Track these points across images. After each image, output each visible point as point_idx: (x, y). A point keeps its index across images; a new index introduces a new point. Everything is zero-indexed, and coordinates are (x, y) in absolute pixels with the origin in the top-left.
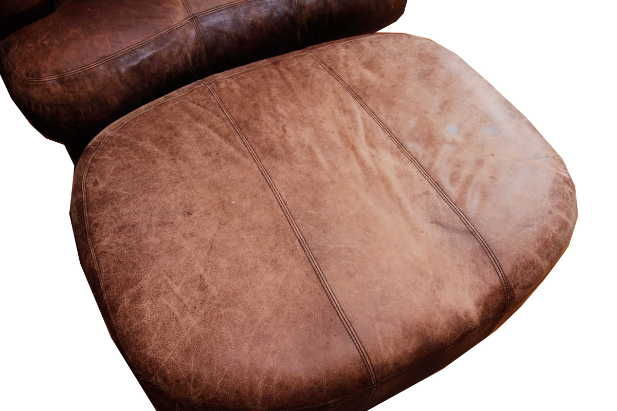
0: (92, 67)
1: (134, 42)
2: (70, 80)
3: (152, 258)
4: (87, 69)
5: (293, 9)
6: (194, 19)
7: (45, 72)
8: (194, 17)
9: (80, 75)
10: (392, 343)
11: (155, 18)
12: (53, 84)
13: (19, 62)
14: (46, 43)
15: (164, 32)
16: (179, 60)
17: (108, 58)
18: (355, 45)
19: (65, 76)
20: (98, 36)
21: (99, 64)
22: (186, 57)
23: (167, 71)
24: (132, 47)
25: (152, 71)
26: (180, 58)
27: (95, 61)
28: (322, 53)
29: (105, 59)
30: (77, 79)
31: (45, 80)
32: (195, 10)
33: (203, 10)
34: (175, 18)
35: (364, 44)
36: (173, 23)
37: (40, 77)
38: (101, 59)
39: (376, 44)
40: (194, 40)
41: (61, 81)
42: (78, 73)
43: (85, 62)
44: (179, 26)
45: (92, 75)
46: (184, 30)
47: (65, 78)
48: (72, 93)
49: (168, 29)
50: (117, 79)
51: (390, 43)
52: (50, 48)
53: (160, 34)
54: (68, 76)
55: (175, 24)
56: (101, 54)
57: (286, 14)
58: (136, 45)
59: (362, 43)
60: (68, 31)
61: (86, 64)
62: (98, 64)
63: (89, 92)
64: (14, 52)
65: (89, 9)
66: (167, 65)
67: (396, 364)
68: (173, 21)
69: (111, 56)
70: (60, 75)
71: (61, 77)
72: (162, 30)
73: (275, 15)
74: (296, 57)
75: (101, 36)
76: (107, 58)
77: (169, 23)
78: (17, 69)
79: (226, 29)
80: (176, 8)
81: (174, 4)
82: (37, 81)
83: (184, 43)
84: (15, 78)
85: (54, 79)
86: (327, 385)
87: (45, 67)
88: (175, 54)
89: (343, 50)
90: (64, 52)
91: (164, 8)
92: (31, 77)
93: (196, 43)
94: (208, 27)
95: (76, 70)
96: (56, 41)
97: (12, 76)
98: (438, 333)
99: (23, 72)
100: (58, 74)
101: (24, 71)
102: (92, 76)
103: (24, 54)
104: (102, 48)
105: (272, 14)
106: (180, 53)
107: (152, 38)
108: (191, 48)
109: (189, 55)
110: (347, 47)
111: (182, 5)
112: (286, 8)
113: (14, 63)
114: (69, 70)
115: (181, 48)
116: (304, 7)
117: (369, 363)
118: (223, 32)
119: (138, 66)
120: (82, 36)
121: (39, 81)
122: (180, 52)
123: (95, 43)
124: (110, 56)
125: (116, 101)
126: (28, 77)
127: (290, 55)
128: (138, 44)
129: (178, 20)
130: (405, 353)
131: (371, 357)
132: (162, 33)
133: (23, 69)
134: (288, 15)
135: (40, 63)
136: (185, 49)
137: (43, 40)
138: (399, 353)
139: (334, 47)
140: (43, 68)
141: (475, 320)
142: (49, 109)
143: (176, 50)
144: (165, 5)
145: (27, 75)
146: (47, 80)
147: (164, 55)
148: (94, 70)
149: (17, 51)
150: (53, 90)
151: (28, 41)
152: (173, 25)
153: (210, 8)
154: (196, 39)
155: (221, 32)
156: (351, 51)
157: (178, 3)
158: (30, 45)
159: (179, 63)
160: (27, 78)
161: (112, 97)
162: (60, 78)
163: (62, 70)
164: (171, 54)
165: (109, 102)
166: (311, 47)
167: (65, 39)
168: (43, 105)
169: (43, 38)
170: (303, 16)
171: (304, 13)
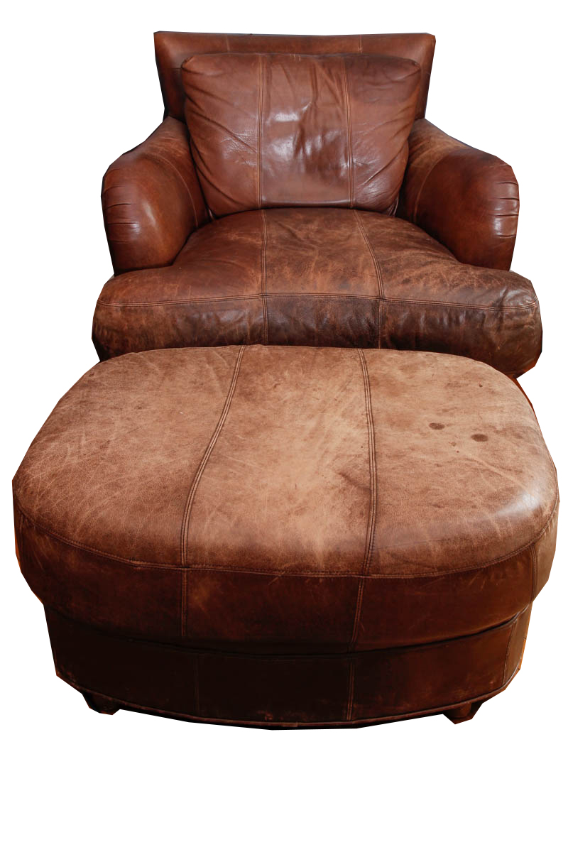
0: (153, 305)
1: (199, 297)
2: (130, 310)
3: (86, 423)
4: (148, 305)
5: (375, 318)
8: (266, 295)
9: (140, 309)
10: (217, 531)
12: (117, 310)
17: (169, 301)
19: (129, 306)
22: (245, 328)
23: (221, 333)
24: (195, 299)
26: (238, 325)
27: (158, 301)
29: (166, 302)
30: (136, 311)
31: (112, 305)
32: (270, 288)
33: (277, 292)
34: (246, 290)
38: (163, 301)
41: (123, 309)
42: (139, 306)
43: (149, 299)
44: (247, 298)
45: (150, 312)
46: (251, 303)
47: (127, 308)
48: (128, 321)
49: (235, 297)
50: (170, 322)
52: (130, 283)
53: (226, 298)
54: (131, 307)
55: (244, 295)
56: (165, 297)
57: (366, 320)
58: (200, 300)
61: (149, 301)
63: (141, 326)
67: (212, 554)
68: (244, 292)
69: (173, 301)
70: (125, 304)
71: (125, 306)
72: (230, 296)
73: (354, 317)
77: (239, 293)
80: (252, 284)
81: (253, 280)
83: (247, 314)
85: (119, 307)
86: (139, 538)
87: (118, 296)
90: (138, 289)
95: (138, 304)
96: (137, 281)
98: (267, 544)
104: (169, 292)
107: (216, 299)
108: (252, 321)
109: (249, 328)
111: (260, 283)
112: (367, 314)
114: (134, 302)
115: (243, 318)
116: (388, 319)
117: (185, 536)
122: (241, 320)
123: (166, 288)
125: (162, 342)
129: (250, 293)
130: (225, 546)
131: (190, 533)
132: (228, 298)
134: (368, 322)
136: (246, 320)
138: (219, 542)
141: (318, 557)
142: (106, 333)
144: (244, 279)
148: (153, 308)
150: (115, 315)
152: (242, 295)
153: (285, 292)
157: (258, 281)
159: (236, 330)
161: (160, 337)
162: (123, 307)
163: (128, 301)
165: (156, 341)
168: (103, 327)
170: (384, 328)
171: (386, 325)
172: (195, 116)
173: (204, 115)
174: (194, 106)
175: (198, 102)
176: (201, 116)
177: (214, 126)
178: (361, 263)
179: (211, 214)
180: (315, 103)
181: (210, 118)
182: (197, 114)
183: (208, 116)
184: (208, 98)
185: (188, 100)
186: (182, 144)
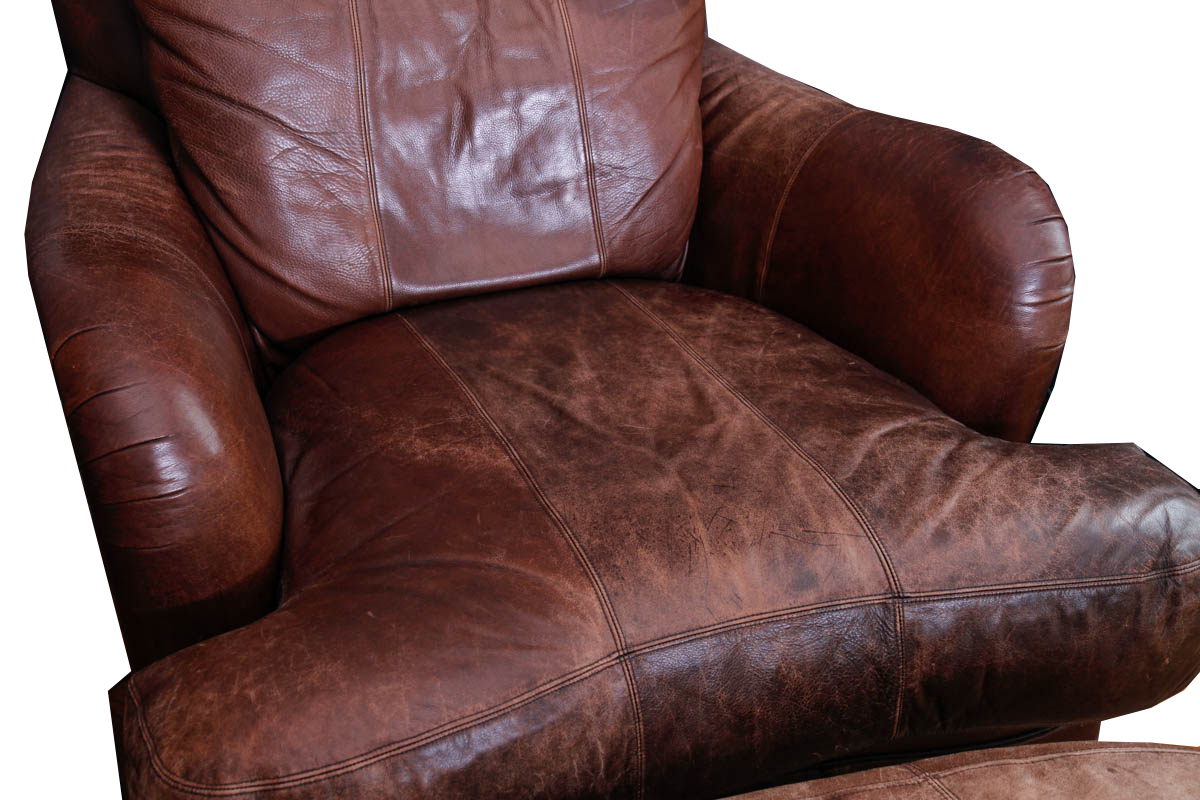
0: (354, 768)
1: (470, 709)
4: (339, 772)
5: (888, 647)
6: (628, 655)
7: (233, 771)
8: (628, 653)
9: (318, 788)
11: (531, 648)
13: (174, 736)
14: (252, 694)
15: (548, 686)
16: (575, 763)
17: (397, 745)
18: (1065, 769)
19: (282, 786)
20: (383, 688)
21: (373, 761)
22: (593, 754)
24: (462, 721)
25: (500, 788)
26: (577, 755)
27: (364, 752)
28: (970, 784)
29: (389, 749)
30: (309, 795)
31: (227, 792)
32: (631, 632)
33: (653, 636)
34: (580, 652)
35: (1093, 772)
36: (573, 664)
37: (216, 783)
38: (380, 748)
39: (1127, 775)
40: (619, 711)
42: (315, 781)
43: (339, 754)
44: (587, 674)
46: (599, 684)
47: (278, 793)
49: (559, 681)
51: (1169, 779)
52: (259, 707)
53: (537, 691)
54: (290, 787)
55: (577, 667)
56: (382, 735)
57: (870, 659)
58: (474, 717)
59: (1086, 767)
60: (311, 667)
61: (341, 758)
62: (369, 762)
64: (165, 708)
65: (370, 613)
66: (541, 774)
68: (576, 659)
69: (406, 743)
70: (267, 781)
71: (270, 787)
72: (541, 682)
73: (840, 658)
74: (893, 788)
75: (390, 687)
76: (394, 747)
77: (565, 665)
78: (164, 756)
79: (706, 686)
80: (585, 625)
81: (583, 617)
82: (206, 792)
83: (594, 718)
84: (151, 780)
85: (252, 793)
87: (236, 758)
88: (565, 745)
89: (1030, 781)
90: (290, 724)
91: (557, 624)
92: (194, 781)
93: (625, 720)
94: (660, 679)
95: (311, 773)
96: (277, 692)
97: (144, 771)
99: (178, 766)
100: (264, 779)
101: (180, 762)
102: (347, 791)
103: (189, 717)
104: (386, 719)
105: (831, 658)
106: (578, 744)
107: (516, 701)
108: (608, 733)
109: (601, 750)
110: (1040, 774)
111: (601, 620)
112: (871, 643)
113: (159, 739)
114: (294, 771)
115: (584, 732)
116: (918, 645)
118: (696, 696)
119: (469, 771)
120: (343, 685)
121: (212, 793)
122: (581, 740)
123: (372, 705)
124: (402, 741)
126: (188, 779)
127: (877, 780)
128: (479, 715)
129: (587, 659)
132: (542, 689)
133: (181, 757)
134: (874, 662)
135: (224, 747)
136: (594, 734)
137: (245, 687)
139: (1004, 769)
140: (230, 762)
143: (568, 737)
144: (560, 617)
145: (186, 775)
146: (233, 792)
147: (540, 748)
148: (357, 775)
149: (174, 706)
151: (206, 684)
152: (572, 668)
153: (672, 631)
154: (625, 710)
155: (691, 693)
156: (1054, 789)
157: (594, 615)
158: (210, 696)
159: (572, 768)
160: (182, 781)
162: (265, 791)
163: (276, 769)
164: (554, 746)
166: (935, 760)
167: (300, 687)
169: (247, 680)
170: (913, 668)
171: (916, 661)
172: (186, 90)
173: (215, 87)
174: (178, 64)
175: (194, 55)
176: (209, 91)
177: (247, 117)
178: (805, 498)
179: (260, 340)
180: (486, 28)
181: (235, 95)
182: (194, 86)
183: (227, 92)
184: (221, 43)
185: (156, 48)
186: (154, 166)
